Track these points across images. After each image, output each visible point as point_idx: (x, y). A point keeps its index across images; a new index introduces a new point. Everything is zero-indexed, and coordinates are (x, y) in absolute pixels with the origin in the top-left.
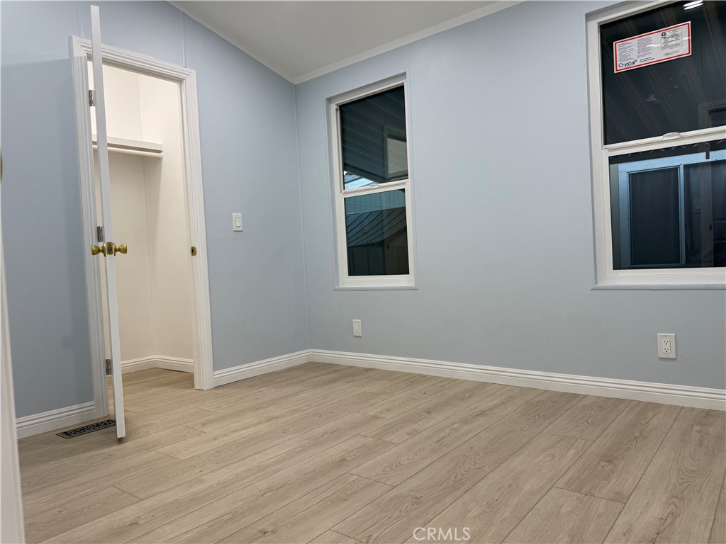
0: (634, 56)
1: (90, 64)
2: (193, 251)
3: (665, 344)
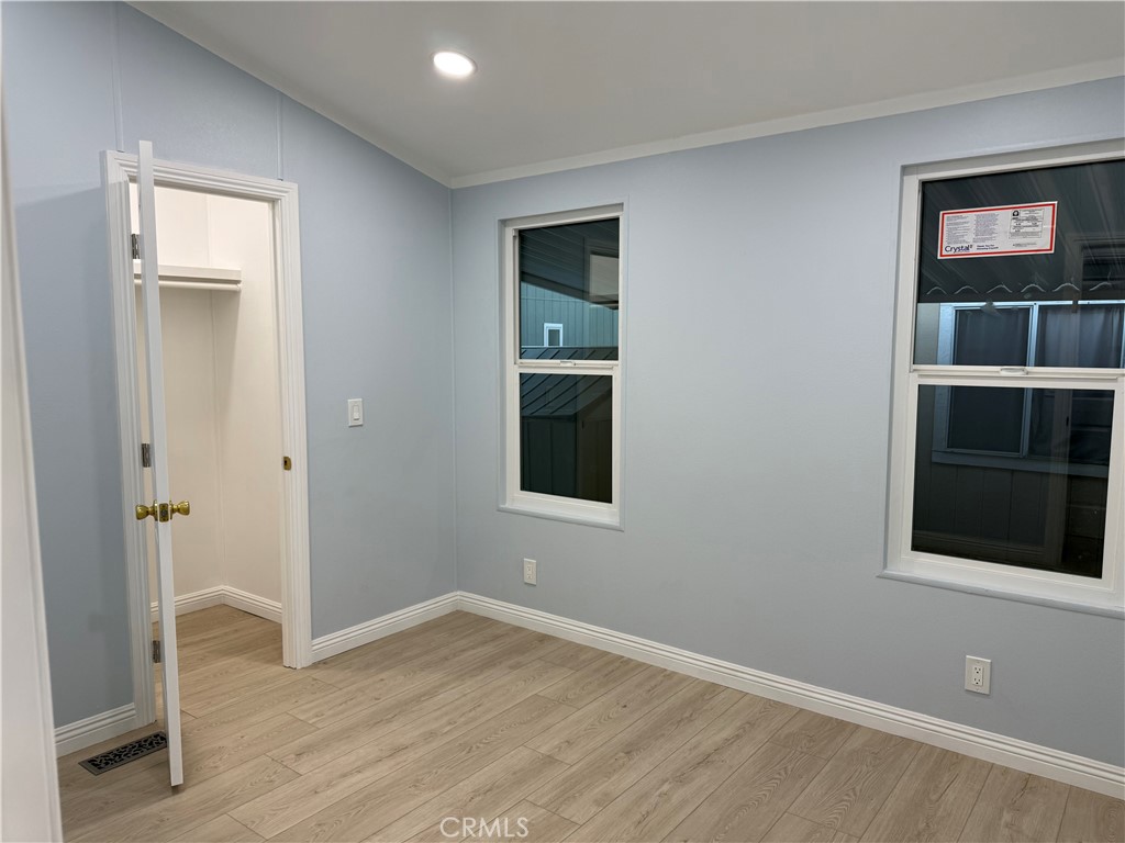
0: (969, 238)
1: (133, 187)
2: (287, 463)
3: (977, 671)
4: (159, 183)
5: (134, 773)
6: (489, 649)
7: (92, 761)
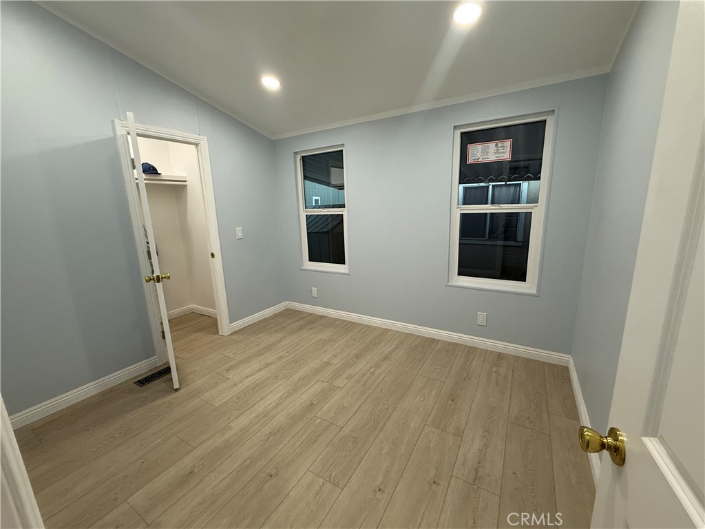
0: (479, 155)
2: (213, 255)
3: (482, 317)
4: (139, 135)
5: (159, 384)
6: (301, 323)
7: (139, 381)
